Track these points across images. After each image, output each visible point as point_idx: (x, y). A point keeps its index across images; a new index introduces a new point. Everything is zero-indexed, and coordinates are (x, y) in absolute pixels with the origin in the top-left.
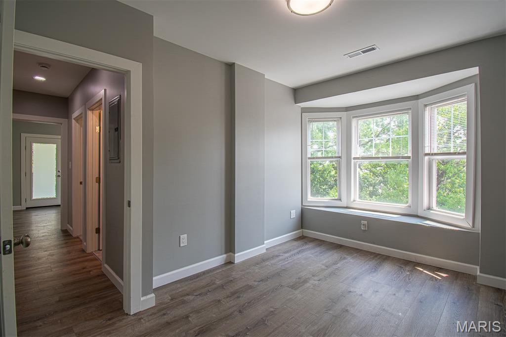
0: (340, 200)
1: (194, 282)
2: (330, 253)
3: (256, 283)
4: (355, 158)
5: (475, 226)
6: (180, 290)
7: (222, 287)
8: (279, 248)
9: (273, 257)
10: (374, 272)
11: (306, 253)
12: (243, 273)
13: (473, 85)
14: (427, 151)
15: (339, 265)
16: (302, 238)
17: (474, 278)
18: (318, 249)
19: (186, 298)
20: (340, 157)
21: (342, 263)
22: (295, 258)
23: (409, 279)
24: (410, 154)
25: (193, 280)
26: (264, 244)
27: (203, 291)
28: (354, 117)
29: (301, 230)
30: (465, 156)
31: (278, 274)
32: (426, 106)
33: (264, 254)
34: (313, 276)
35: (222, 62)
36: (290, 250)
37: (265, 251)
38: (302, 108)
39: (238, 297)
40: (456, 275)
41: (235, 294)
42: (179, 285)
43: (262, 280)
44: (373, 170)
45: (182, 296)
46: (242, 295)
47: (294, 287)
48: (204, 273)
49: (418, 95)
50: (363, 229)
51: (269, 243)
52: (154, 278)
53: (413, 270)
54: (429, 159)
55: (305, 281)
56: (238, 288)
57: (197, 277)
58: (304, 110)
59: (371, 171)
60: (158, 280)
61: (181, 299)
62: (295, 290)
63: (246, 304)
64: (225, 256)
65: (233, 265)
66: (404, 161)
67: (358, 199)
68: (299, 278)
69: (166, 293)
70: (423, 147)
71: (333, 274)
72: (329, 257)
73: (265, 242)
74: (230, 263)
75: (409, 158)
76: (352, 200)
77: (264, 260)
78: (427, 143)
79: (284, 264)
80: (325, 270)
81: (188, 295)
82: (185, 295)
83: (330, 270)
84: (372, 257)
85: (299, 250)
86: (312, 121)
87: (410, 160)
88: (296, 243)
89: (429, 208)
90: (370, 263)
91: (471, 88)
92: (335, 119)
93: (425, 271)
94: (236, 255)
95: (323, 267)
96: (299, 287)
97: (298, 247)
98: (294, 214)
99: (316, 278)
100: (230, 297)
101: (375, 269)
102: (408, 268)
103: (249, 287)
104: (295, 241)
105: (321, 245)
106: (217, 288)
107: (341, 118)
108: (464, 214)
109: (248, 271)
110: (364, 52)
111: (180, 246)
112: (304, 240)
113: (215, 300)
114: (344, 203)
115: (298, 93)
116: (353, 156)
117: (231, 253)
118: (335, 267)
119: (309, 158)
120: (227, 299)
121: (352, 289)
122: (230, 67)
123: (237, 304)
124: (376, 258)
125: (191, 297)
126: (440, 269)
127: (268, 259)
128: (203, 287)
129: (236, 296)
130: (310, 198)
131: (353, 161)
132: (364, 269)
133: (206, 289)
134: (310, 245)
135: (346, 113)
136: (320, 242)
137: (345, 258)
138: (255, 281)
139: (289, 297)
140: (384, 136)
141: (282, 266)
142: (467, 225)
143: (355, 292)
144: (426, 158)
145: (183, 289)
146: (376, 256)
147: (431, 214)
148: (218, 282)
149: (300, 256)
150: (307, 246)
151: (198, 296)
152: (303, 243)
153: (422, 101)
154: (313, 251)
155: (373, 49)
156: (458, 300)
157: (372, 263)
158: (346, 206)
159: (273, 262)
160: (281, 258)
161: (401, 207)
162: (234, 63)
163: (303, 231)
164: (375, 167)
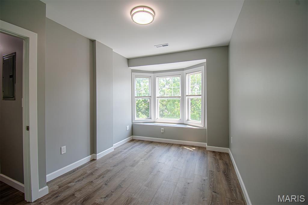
0: (151, 118)
1: (72, 175)
2: (148, 146)
3: (112, 168)
4: (157, 97)
5: (205, 126)
6: (64, 181)
7: (92, 174)
8: (121, 147)
9: (119, 153)
10: (168, 152)
11: (136, 148)
12: (103, 164)
13: (204, 66)
14: (187, 94)
15: (152, 151)
16: (132, 140)
17: (205, 148)
18: (142, 145)
19: (69, 185)
20: (150, 97)
21: (153, 150)
22: (130, 151)
23: (182, 152)
24: (180, 96)
25: (71, 173)
26: (113, 146)
27: (80, 178)
28: (157, 77)
29: (132, 136)
30: (201, 97)
31: (123, 161)
32: (187, 74)
33: (113, 152)
34: (141, 158)
35: (88, 39)
36: (127, 148)
37: (114, 150)
38: (132, 70)
39: (103, 177)
40: (199, 148)
41: (101, 176)
42: (62, 179)
43: (115, 166)
44: (162, 103)
45: (66, 184)
46: (105, 176)
47: (133, 166)
48: (78, 169)
49: (183, 69)
50: (162, 132)
51: (116, 145)
52: (47, 176)
53: (183, 148)
54: (188, 98)
55: (138, 162)
56: (102, 172)
57: (74, 172)
58: (133, 71)
59: (161, 104)
60: (50, 177)
61: (66, 186)
62: (133, 167)
63: (109, 180)
64: (90, 156)
65: (95, 161)
66: (178, 99)
67: (159, 118)
68: (134, 161)
69: (54, 185)
70: (186, 92)
71: (150, 156)
72: (147, 148)
73: (114, 145)
74: (93, 160)
75: (180, 97)
76: (156, 118)
77: (114, 155)
78: (187, 91)
79: (125, 155)
80: (146, 155)
81: (70, 183)
82: (68, 183)
83: (149, 154)
84: (166, 145)
85: (132, 147)
86: (137, 77)
87: (181, 98)
88: (130, 144)
89: (188, 120)
90: (166, 148)
91: (203, 68)
92: (148, 77)
93: (187, 148)
94: (97, 155)
95: (145, 153)
96: (136, 165)
97: (131, 146)
98: (128, 128)
99: (143, 159)
100: (98, 178)
101: (168, 150)
102: (181, 148)
103: (109, 171)
104: (129, 142)
105: (142, 143)
106: (89, 175)
107: (151, 76)
108: (201, 122)
109: (106, 162)
110: (163, 46)
111: (61, 154)
112: (134, 141)
113: (89, 182)
114: (152, 120)
115: (130, 61)
116: (157, 96)
117: (94, 154)
118: (151, 152)
119: (136, 97)
120: (97, 180)
121: (160, 161)
122: (93, 42)
123: (103, 181)
124: (168, 145)
125: (72, 184)
126: (193, 146)
127: (116, 154)
128: (79, 177)
129: (101, 177)
130: (136, 119)
131: (157, 99)
132: (163, 151)
133: (82, 177)
134: (137, 144)
135: (153, 74)
136: (142, 141)
137: (155, 147)
138: (111, 167)
139: (131, 171)
140: (167, 87)
141: (124, 156)
142: (201, 126)
143: (161, 162)
144: (187, 97)
145: (66, 180)
146: (168, 144)
147: (189, 123)
148: (89, 172)
149: (133, 150)
150: (136, 144)
151: (77, 182)
152: (133, 143)
153: (185, 71)
154: (139, 146)
155: (167, 45)
156: (201, 158)
157: (167, 148)
158: (153, 121)
159: (119, 155)
160: (123, 152)
161: (177, 120)
162: (95, 40)
163: (132, 137)
164: (163, 102)
